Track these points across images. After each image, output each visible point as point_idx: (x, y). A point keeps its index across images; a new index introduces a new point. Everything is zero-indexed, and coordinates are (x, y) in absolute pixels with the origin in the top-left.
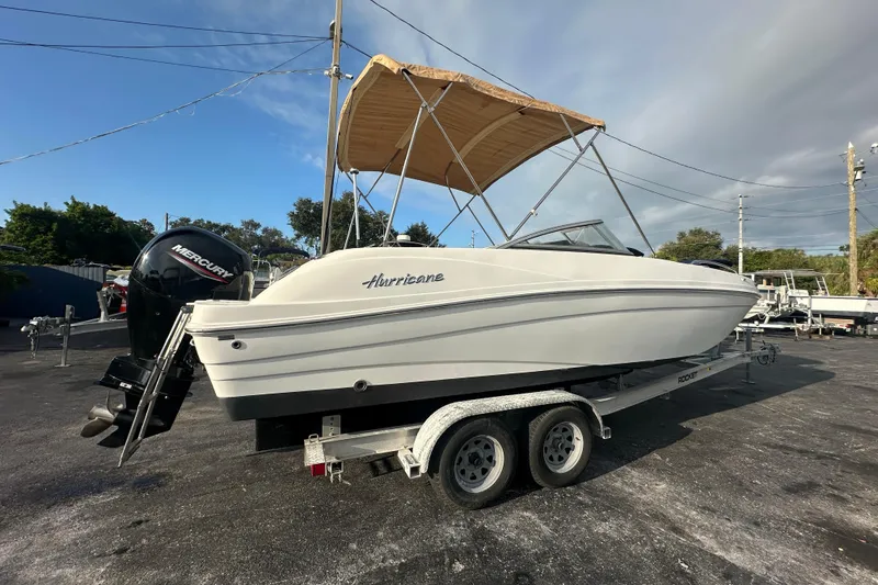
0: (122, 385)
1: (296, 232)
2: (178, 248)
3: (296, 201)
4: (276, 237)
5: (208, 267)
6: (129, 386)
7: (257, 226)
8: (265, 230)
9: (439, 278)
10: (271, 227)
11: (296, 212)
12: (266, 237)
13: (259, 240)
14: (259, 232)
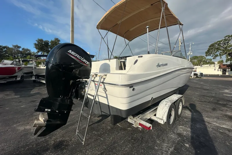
0: (46, 110)
1: (37, 50)
2: (70, 51)
3: (37, 39)
4: (28, 52)
5: (82, 60)
6: (49, 110)
7: (19, 47)
8: (23, 49)
9: (166, 65)
10: (25, 48)
11: (37, 43)
12: (24, 51)
13: (21, 52)
14: (21, 49)
